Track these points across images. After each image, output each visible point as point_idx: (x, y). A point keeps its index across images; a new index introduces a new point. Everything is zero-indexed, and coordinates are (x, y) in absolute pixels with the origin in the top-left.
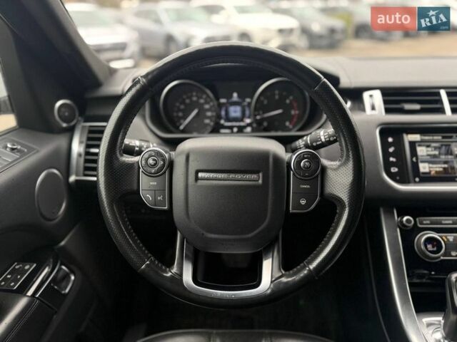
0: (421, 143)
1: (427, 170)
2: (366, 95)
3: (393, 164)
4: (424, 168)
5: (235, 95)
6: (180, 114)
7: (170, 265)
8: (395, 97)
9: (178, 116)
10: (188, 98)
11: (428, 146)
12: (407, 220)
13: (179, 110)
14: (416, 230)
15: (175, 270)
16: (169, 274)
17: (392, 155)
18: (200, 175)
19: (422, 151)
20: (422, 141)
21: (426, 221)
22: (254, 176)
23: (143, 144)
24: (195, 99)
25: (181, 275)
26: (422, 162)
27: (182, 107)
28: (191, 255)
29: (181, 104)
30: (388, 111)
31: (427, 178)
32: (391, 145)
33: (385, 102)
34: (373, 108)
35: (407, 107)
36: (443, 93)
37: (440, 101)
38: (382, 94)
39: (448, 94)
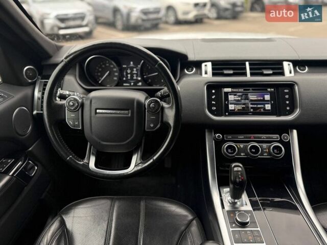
0: (231, 93)
1: (233, 108)
2: (203, 65)
3: (214, 105)
4: (231, 107)
5: (132, 63)
6: (99, 74)
7: (83, 158)
8: (219, 66)
9: (97, 75)
10: (103, 64)
11: (235, 95)
12: (219, 136)
13: (99, 72)
14: (224, 141)
15: (86, 161)
16: (81, 163)
17: (214, 100)
18: (98, 111)
19: (231, 98)
20: (232, 92)
21: (230, 137)
22: (127, 112)
23: (71, 93)
24: (107, 65)
25: (89, 163)
26: (231, 104)
27: (100, 70)
28: (95, 153)
29: (100, 68)
30: (214, 74)
31: (233, 113)
32: (214, 94)
33: (213, 69)
34: (206, 73)
35: (226, 72)
36: (247, 64)
37: (245, 69)
38: (213, 65)
39: (250, 64)
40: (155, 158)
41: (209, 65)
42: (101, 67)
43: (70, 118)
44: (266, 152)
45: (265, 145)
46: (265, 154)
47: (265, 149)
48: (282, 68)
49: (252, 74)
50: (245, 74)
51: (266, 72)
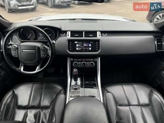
1: (78, 49)
2: (67, 32)
3: (71, 48)
4: (77, 49)
6: (28, 35)
8: (73, 33)
11: (79, 44)
12: (72, 60)
14: (74, 61)
15: (20, 68)
16: (18, 69)
17: (71, 46)
18: (23, 50)
19: (77, 45)
20: (78, 43)
21: (76, 60)
22: (34, 51)
26: (77, 48)
28: (23, 66)
30: (71, 36)
31: (78, 51)
32: (71, 44)
33: (71, 34)
34: (68, 36)
35: (75, 35)
36: (84, 32)
37: (83, 34)
38: (71, 32)
39: (85, 33)
40: (44, 67)
41: (70, 32)
42: (28, 32)
43: (13, 53)
44: (88, 65)
45: (88, 63)
46: (88, 66)
47: (88, 64)
48: (96, 34)
49: (85, 36)
50: (82, 36)
51: (90, 35)
